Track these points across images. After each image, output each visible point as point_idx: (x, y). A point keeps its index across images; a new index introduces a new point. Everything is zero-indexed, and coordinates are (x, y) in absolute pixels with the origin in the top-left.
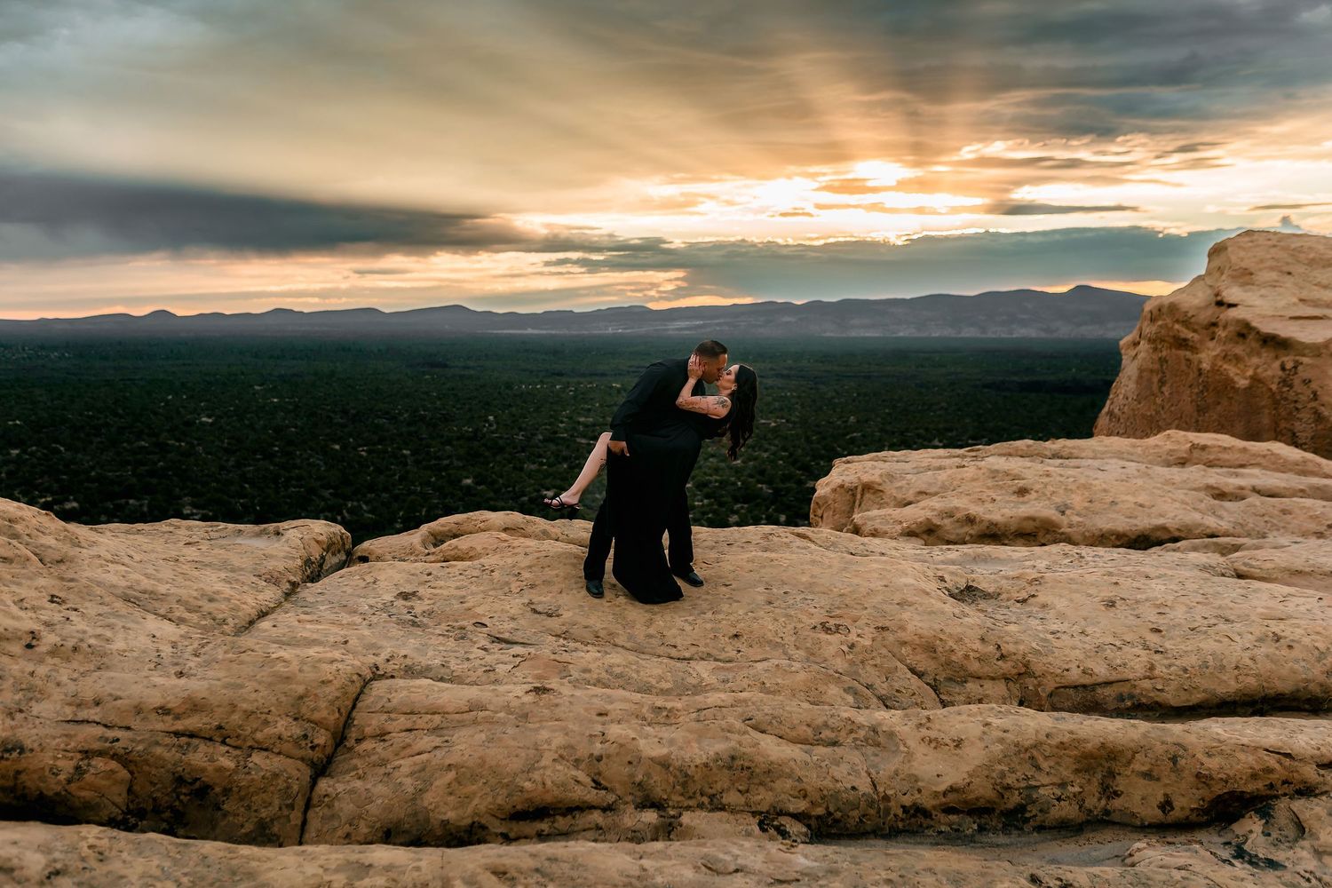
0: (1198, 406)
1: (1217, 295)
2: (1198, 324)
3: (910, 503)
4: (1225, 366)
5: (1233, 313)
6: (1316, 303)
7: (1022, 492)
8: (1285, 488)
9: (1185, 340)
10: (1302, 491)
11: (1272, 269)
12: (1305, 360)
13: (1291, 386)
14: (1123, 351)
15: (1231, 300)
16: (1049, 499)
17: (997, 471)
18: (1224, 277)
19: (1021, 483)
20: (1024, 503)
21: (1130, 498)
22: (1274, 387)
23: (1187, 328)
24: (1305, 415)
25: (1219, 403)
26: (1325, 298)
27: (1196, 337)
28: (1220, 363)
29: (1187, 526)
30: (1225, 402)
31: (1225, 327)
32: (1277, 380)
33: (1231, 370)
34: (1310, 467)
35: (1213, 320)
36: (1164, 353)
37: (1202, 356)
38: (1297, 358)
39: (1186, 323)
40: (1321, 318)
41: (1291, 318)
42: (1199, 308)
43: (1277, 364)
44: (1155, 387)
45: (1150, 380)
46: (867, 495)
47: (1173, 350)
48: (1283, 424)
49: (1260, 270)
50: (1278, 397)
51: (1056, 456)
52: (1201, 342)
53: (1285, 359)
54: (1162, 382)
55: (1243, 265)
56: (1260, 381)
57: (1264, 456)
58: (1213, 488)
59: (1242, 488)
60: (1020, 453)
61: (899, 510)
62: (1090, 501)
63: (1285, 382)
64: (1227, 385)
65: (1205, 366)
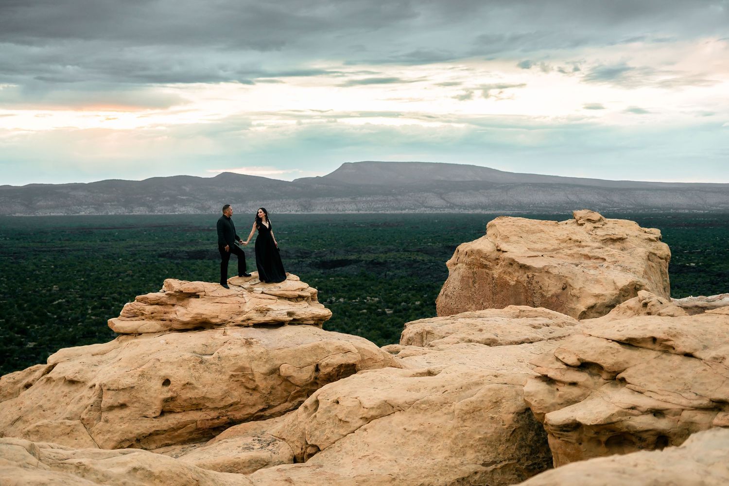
0: (493, 292)
1: (497, 247)
2: (490, 258)
3: (444, 337)
4: (505, 276)
5: (506, 255)
6: (533, 250)
7: (481, 330)
9: (486, 265)
11: (515, 235)
12: (536, 274)
13: (532, 284)
14: (449, 268)
15: (503, 249)
16: (490, 332)
17: (469, 324)
18: (498, 239)
19: (479, 327)
20: (483, 334)
21: (513, 330)
22: (525, 284)
23: (486, 260)
24: (538, 295)
25: (503, 291)
26: (536, 248)
27: (490, 263)
28: (502, 275)
29: (533, 338)
30: (505, 291)
31: (504, 261)
32: (526, 282)
33: (508, 278)
35: (497, 257)
36: (475, 270)
37: (494, 272)
38: (533, 273)
39: (486, 258)
40: (537, 256)
41: (528, 257)
42: (490, 252)
43: (526, 275)
44: (471, 284)
45: (468, 281)
46: (428, 335)
47: (480, 269)
48: (529, 299)
49: (511, 236)
50: (527, 289)
51: (479, 317)
52: (493, 266)
53: (529, 274)
54: (474, 282)
55: (505, 234)
56: (520, 282)
57: (542, 313)
59: (540, 325)
61: (442, 340)
62: (502, 332)
63: (529, 282)
64: (506, 283)
65: (496, 276)
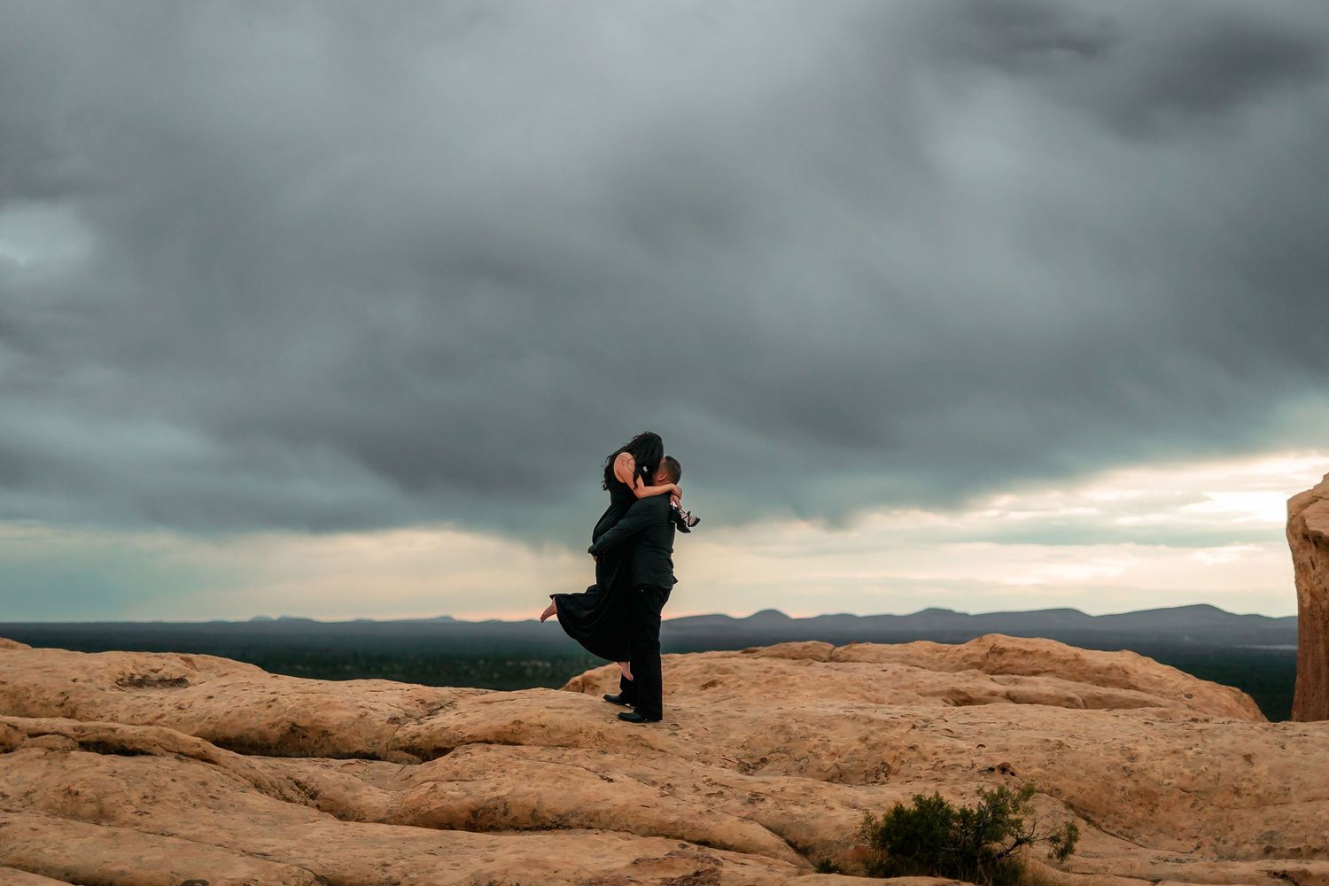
8: (1048, 696)
10: (1070, 700)
34: (1114, 675)
58: (958, 692)
60: (792, 655)
